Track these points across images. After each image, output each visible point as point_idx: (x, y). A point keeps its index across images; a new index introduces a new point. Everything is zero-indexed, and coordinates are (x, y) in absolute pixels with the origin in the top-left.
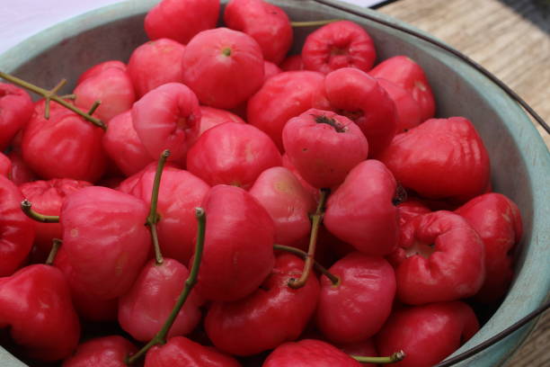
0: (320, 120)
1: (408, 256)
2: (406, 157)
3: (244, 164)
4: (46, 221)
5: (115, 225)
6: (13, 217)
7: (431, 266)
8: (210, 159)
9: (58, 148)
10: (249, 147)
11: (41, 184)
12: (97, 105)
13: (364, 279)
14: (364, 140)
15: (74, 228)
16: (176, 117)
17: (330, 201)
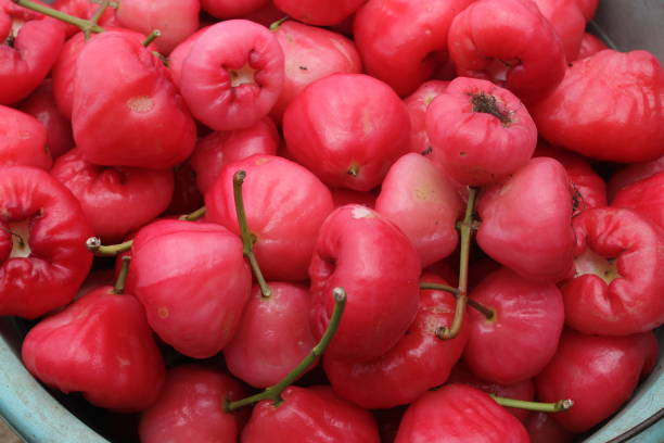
2: (575, 113)
3: (362, 139)
6: (65, 236)
10: (366, 113)
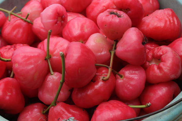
0: (111, 13)
1: (150, 65)
2: (148, 26)
3: (83, 33)
4: (7, 61)
5: (32, 61)
7: (160, 68)
8: (70, 32)
9: (15, 33)
10: (85, 26)
11: (9, 47)
12: (28, 15)
13: (133, 75)
14: (129, 20)
15: (16, 63)
16: (57, 17)
17: (117, 45)
